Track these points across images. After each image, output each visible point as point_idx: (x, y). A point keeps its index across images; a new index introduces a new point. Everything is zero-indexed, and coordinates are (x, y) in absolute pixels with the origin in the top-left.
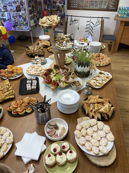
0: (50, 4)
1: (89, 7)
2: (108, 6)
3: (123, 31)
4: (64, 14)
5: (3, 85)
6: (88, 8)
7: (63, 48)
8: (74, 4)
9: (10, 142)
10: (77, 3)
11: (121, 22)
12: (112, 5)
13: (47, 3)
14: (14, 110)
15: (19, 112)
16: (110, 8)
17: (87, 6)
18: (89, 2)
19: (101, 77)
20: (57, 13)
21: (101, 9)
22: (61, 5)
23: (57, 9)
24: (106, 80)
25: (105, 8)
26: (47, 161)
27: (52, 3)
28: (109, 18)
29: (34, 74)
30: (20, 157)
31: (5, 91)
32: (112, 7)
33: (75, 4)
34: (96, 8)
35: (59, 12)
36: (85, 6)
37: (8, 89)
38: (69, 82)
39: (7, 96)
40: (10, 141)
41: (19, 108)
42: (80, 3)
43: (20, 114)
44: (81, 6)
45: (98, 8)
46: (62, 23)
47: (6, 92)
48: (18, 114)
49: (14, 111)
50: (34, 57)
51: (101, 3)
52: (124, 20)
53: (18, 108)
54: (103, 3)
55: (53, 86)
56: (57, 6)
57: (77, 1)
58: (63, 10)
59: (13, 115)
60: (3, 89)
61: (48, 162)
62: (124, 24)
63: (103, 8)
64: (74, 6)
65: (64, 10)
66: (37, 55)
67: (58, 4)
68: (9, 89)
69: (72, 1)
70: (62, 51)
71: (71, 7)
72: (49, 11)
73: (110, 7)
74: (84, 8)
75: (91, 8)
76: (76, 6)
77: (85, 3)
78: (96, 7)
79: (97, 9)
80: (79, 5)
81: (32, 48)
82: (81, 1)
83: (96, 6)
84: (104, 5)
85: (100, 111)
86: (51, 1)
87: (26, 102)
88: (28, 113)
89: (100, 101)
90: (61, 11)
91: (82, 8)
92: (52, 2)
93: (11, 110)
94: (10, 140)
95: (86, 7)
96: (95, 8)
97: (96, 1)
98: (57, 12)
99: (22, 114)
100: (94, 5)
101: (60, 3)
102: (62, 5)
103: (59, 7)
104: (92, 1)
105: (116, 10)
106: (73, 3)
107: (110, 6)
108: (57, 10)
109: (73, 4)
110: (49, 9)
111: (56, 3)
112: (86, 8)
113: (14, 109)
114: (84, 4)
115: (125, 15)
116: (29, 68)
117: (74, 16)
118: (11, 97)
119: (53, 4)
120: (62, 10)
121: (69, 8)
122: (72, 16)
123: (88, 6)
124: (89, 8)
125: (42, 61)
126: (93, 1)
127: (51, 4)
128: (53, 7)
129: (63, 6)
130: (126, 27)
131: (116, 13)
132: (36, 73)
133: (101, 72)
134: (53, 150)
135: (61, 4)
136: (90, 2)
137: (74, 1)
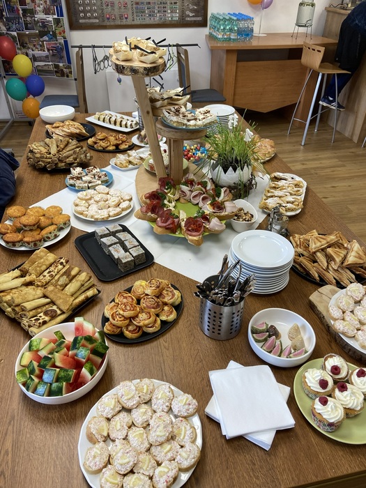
0: (14, 18)
1: (133, 20)
2: (183, 15)
3: (236, 76)
4: (66, 42)
5: (38, 266)
6: (129, 22)
7: (195, 125)
8: (89, 15)
9: (191, 410)
10: (95, 11)
11: (229, 51)
12: (192, 11)
13: (3, 16)
14: (128, 325)
15: (146, 326)
16: (188, 19)
17: (126, 18)
18: (129, 6)
19: (283, 186)
20: (43, 42)
21: (167, 23)
22: (50, 18)
23: (41, 29)
24: (299, 191)
25: (175, 19)
26: (329, 415)
27: (19, 14)
28: (197, 45)
29: (107, 218)
30: (241, 438)
31: (60, 283)
32: (193, 16)
33: (92, 15)
34: (152, 21)
35: (47, 39)
36: (121, 16)
37: (67, 273)
38: (226, 213)
39: (75, 296)
40: (191, 406)
41: (143, 316)
42: (105, 11)
43: (151, 330)
44: (108, 19)
45: (157, 20)
46: (62, 70)
47: (66, 285)
48: (145, 334)
49: (131, 328)
50: (69, 172)
51: (164, 7)
52: (233, 45)
53: (137, 316)
54: (168, 6)
55: (194, 233)
56: (38, 22)
57: (94, 5)
58: (60, 33)
59: (132, 339)
60: (50, 278)
61: (332, 416)
62: (234, 57)
63: (170, 19)
64: (90, 18)
65: (64, 32)
66: (73, 163)
67: (40, 16)
68: (73, 273)
69: (80, 5)
70: (189, 134)
71: (81, 21)
72: (13, 37)
73: (188, 16)
74: (118, 22)
75: (137, 22)
76: (96, 18)
77: (120, 7)
78: (152, 18)
79: (154, 23)
80: (102, 16)
81: (40, 148)
82: (108, 5)
83: (150, 15)
84: (172, 12)
85: (349, 263)
86: (17, 8)
87: (152, 293)
88: (171, 322)
89: (332, 240)
90: (54, 35)
91: (112, 23)
92: (21, 12)
93: (119, 327)
94: (189, 404)
95: (125, 20)
96: (148, 21)
97: (149, 3)
98: (41, 39)
99: (157, 330)
100: (144, 12)
101: (47, 12)
102: (56, 17)
103: (44, 24)
104: (137, 3)
105: (203, 24)
106: (85, 12)
107: (188, 13)
108: (42, 34)
109: (85, 15)
110: (15, 34)
111: (33, 12)
112: (124, 22)
113: (127, 322)
114: (116, 12)
115: (232, 34)
116: (77, 205)
117: (102, 47)
118: (90, 293)
119: (24, 15)
120: (57, 32)
121: (74, 26)
122: (94, 47)
123: (130, 17)
124: (133, 23)
125: (100, 177)
126: (141, 1)
127: (19, 18)
128: (26, 24)
129: (57, 22)
130: (241, 64)
131: (205, 31)
132: (111, 214)
133: (275, 177)
134: (319, 387)
135: (51, 16)
136: (134, 6)
137: (88, 5)
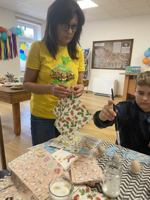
11: (126, 75)
12: (125, 66)
16: (123, 68)
44: (101, 66)
45: (114, 67)
51: (116, 64)
57: (98, 63)
63: (118, 67)
74: (103, 68)
76: (98, 66)
77: (104, 64)
82: (101, 63)
96: (111, 68)
100: (111, 65)
121: (93, 68)
123: (107, 66)
124: (107, 68)
136: (108, 64)
